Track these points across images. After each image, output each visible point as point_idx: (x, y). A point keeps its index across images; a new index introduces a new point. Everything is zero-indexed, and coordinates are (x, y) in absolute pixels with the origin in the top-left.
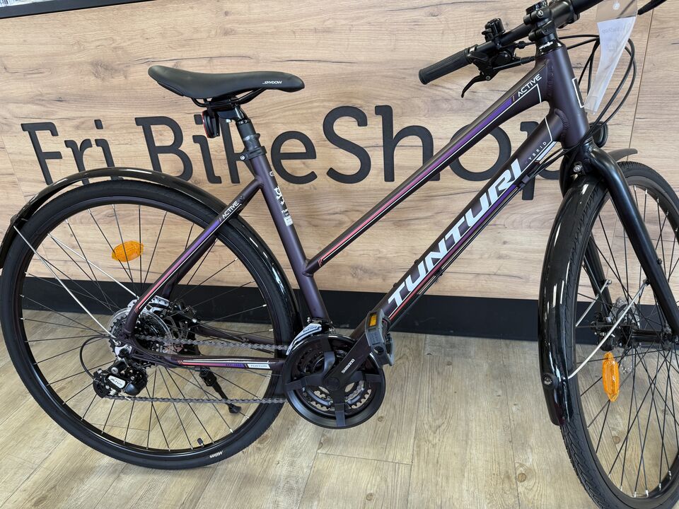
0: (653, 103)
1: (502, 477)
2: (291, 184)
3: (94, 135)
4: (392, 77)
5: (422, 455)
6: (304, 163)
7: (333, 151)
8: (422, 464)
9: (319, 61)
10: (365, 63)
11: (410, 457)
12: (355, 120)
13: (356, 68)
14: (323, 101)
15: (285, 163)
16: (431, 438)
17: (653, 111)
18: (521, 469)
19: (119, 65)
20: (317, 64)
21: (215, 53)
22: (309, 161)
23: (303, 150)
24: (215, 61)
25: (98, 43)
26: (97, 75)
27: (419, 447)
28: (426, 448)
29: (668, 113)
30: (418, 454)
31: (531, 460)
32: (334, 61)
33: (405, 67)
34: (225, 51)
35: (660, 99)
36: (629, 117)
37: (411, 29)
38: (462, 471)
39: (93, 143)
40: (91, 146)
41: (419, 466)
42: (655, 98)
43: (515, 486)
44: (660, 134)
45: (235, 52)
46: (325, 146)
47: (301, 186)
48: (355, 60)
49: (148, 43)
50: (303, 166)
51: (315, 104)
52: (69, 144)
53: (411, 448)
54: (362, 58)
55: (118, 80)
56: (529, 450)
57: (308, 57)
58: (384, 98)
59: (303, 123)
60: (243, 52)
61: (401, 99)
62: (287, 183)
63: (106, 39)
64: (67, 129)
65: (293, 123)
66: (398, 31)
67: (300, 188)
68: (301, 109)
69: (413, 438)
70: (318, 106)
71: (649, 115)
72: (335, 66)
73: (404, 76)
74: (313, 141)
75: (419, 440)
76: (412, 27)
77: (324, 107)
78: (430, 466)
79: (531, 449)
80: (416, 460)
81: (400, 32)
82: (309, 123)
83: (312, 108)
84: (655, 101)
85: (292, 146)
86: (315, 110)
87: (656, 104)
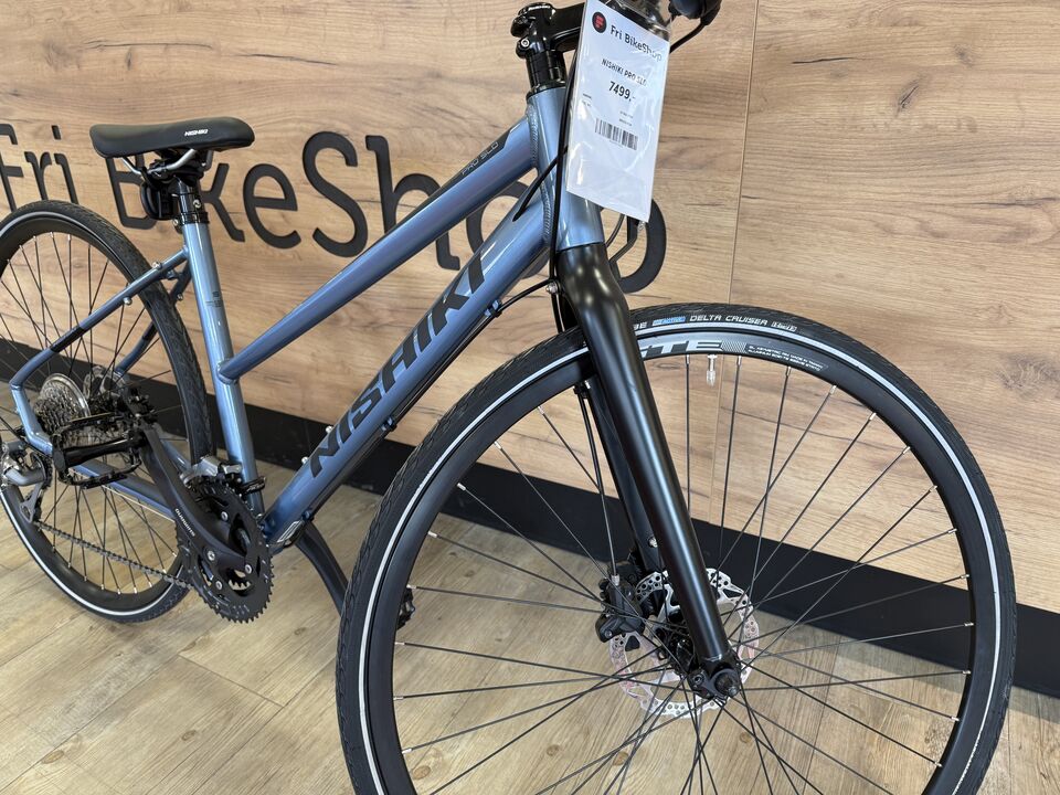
0: (769, 170)
2: (271, 247)
3: (53, 147)
4: (382, 91)
6: (283, 216)
7: (318, 201)
8: (299, 710)
9: (292, 58)
10: (347, 65)
11: (291, 696)
12: (340, 154)
13: (337, 73)
14: (300, 121)
15: (261, 212)
17: (769, 186)
18: (433, 760)
19: (71, 48)
20: (289, 62)
21: (170, 37)
22: (289, 213)
23: (280, 195)
24: (173, 51)
25: (48, 15)
26: (49, 61)
29: (795, 191)
30: (306, 695)
32: (309, 59)
33: (399, 76)
34: (183, 37)
35: (779, 163)
36: (732, 194)
37: (403, 15)
39: (53, 158)
40: (51, 163)
41: (291, 712)
42: (773, 162)
44: (784, 231)
45: (192, 37)
46: (308, 192)
47: (282, 251)
48: (333, 60)
49: (98, 18)
50: (281, 220)
51: (291, 125)
52: (29, 157)
53: (305, 683)
54: (343, 58)
55: (71, 70)
57: (279, 50)
58: (376, 124)
59: (278, 154)
60: (202, 37)
61: (398, 128)
63: (55, 10)
64: (26, 135)
65: (266, 152)
66: (386, 16)
67: (281, 255)
68: (275, 130)
70: (295, 129)
71: (763, 193)
72: (310, 67)
73: (397, 90)
74: (292, 183)
76: (404, 11)
77: (301, 130)
80: (295, 702)
81: (389, 19)
82: (285, 153)
83: (286, 130)
84: (771, 167)
85: (267, 188)
86: (292, 134)
87: (774, 173)
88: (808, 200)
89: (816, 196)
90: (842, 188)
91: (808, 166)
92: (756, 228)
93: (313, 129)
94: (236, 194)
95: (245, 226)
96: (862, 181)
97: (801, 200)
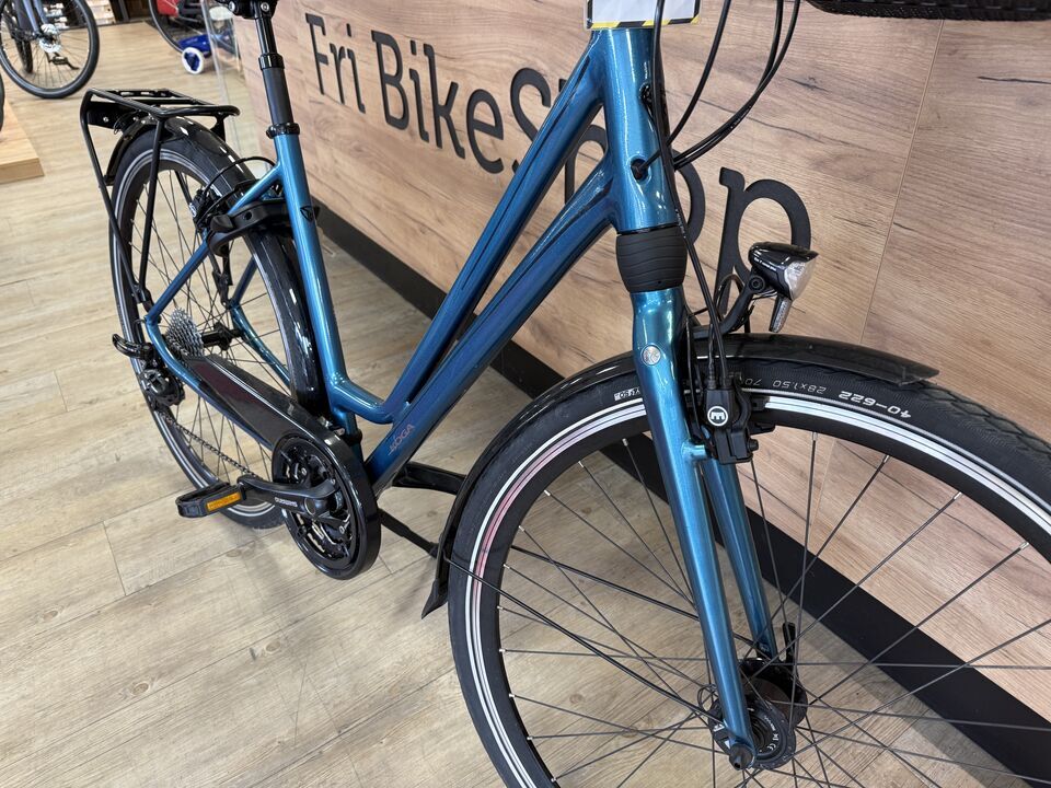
0: (928, 201)
2: (483, 169)
3: (347, 44)
6: (493, 142)
7: (518, 133)
10: (550, 5)
12: (539, 93)
14: (511, 54)
15: (478, 134)
17: (926, 219)
22: (497, 140)
23: (492, 122)
29: (953, 232)
35: (941, 195)
36: (884, 217)
39: (346, 53)
40: (345, 56)
41: (396, 580)
42: (934, 192)
44: (933, 274)
46: (512, 124)
47: (490, 175)
50: (491, 145)
51: (505, 57)
52: (332, 47)
59: (493, 82)
62: (478, 165)
64: (331, 28)
65: (485, 79)
67: (489, 179)
70: (507, 61)
71: (917, 225)
74: (501, 113)
77: (512, 63)
82: (498, 83)
83: (500, 61)
84: (932, 198)
85: (483, 113)
86: (505, 65)
87: (933, 206)
88: (967, 246)
89: (976, 244)
90: (1009, 241)
91: (972, 206)
92: (904, 263)
93: (520, 64)
94: (462, 114)
95: (465, 144)
96: (1035, 239)
97: (958, 244)
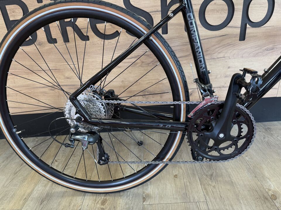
1: (263, 199)
2: (104, 40)
5: (210, 194)
8: (212, 199)
11: (203, 196)
16: (210, 183)
18: (270, 192)
27: (205, 189)
28: (211, 189)
30: (207, 194)
31: (273, 186)
38: (238, 200)
41: (211, 201)
43: (273, 203)
50: (110, 27)
53: (201, 190)
56: (268, 180)
62: (100, 39)
69: (200, 184)
75: (204, 185)
78: (218, 200)
79: (269, 179)
80: (207, 197)
